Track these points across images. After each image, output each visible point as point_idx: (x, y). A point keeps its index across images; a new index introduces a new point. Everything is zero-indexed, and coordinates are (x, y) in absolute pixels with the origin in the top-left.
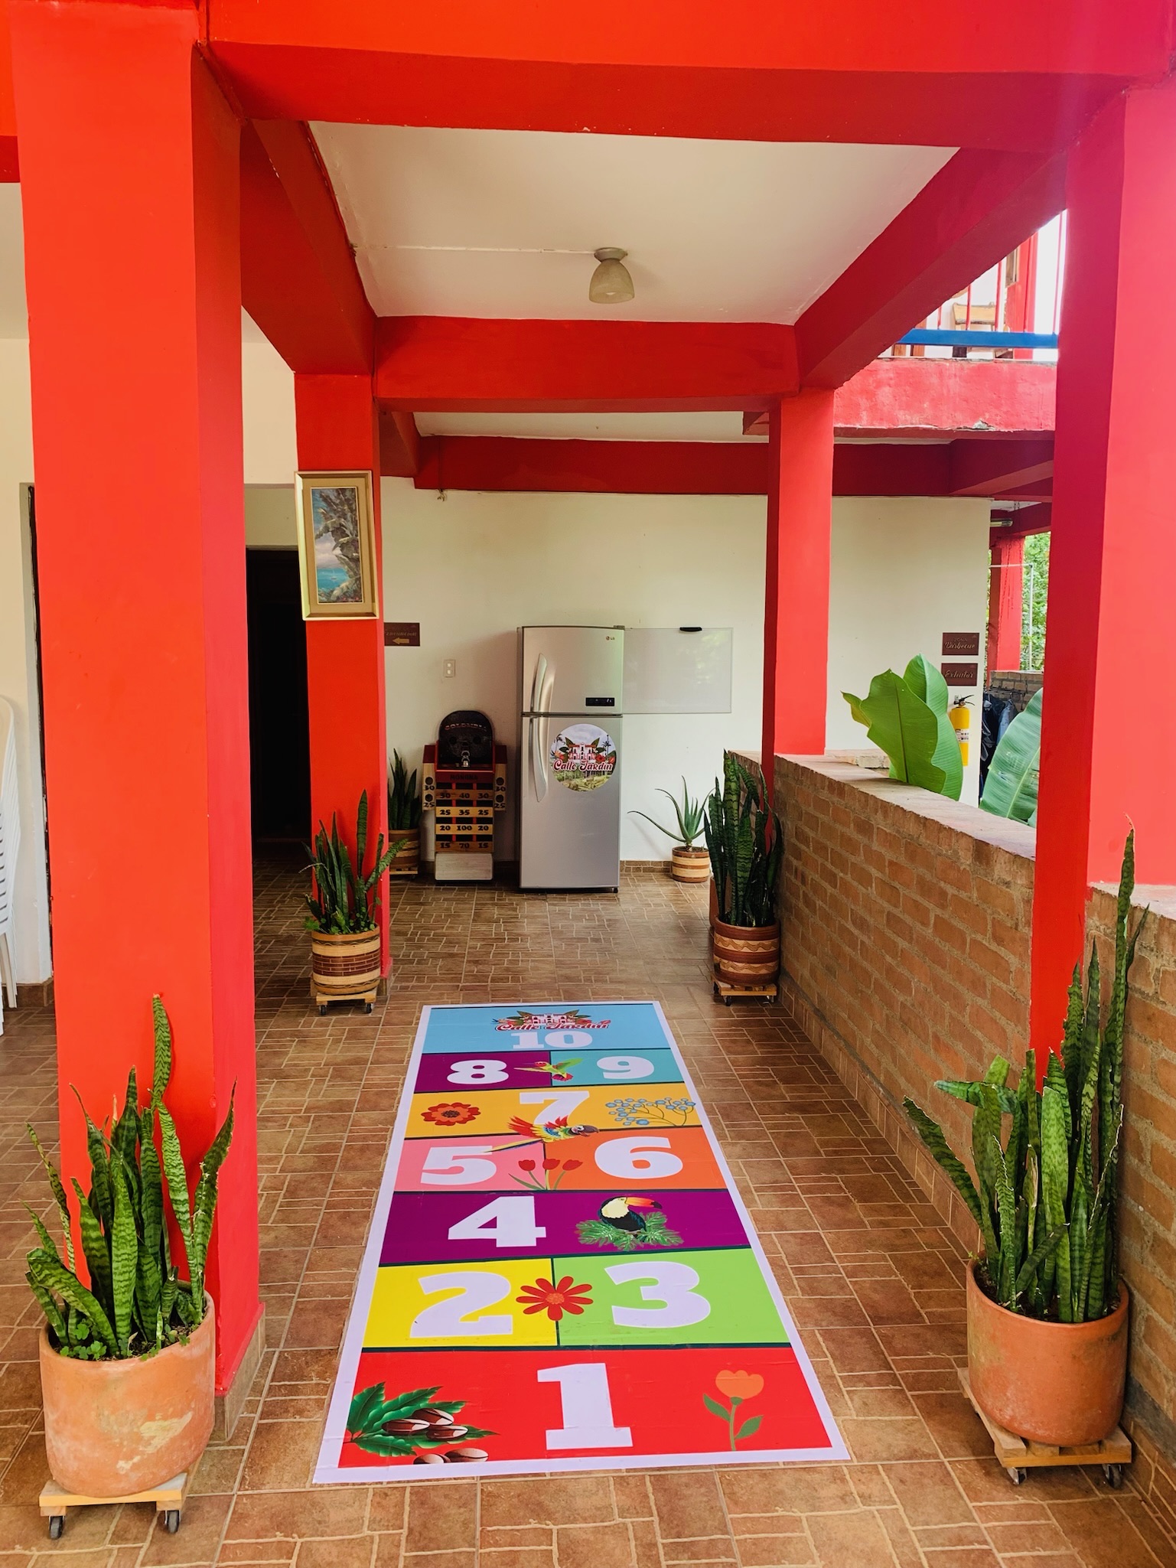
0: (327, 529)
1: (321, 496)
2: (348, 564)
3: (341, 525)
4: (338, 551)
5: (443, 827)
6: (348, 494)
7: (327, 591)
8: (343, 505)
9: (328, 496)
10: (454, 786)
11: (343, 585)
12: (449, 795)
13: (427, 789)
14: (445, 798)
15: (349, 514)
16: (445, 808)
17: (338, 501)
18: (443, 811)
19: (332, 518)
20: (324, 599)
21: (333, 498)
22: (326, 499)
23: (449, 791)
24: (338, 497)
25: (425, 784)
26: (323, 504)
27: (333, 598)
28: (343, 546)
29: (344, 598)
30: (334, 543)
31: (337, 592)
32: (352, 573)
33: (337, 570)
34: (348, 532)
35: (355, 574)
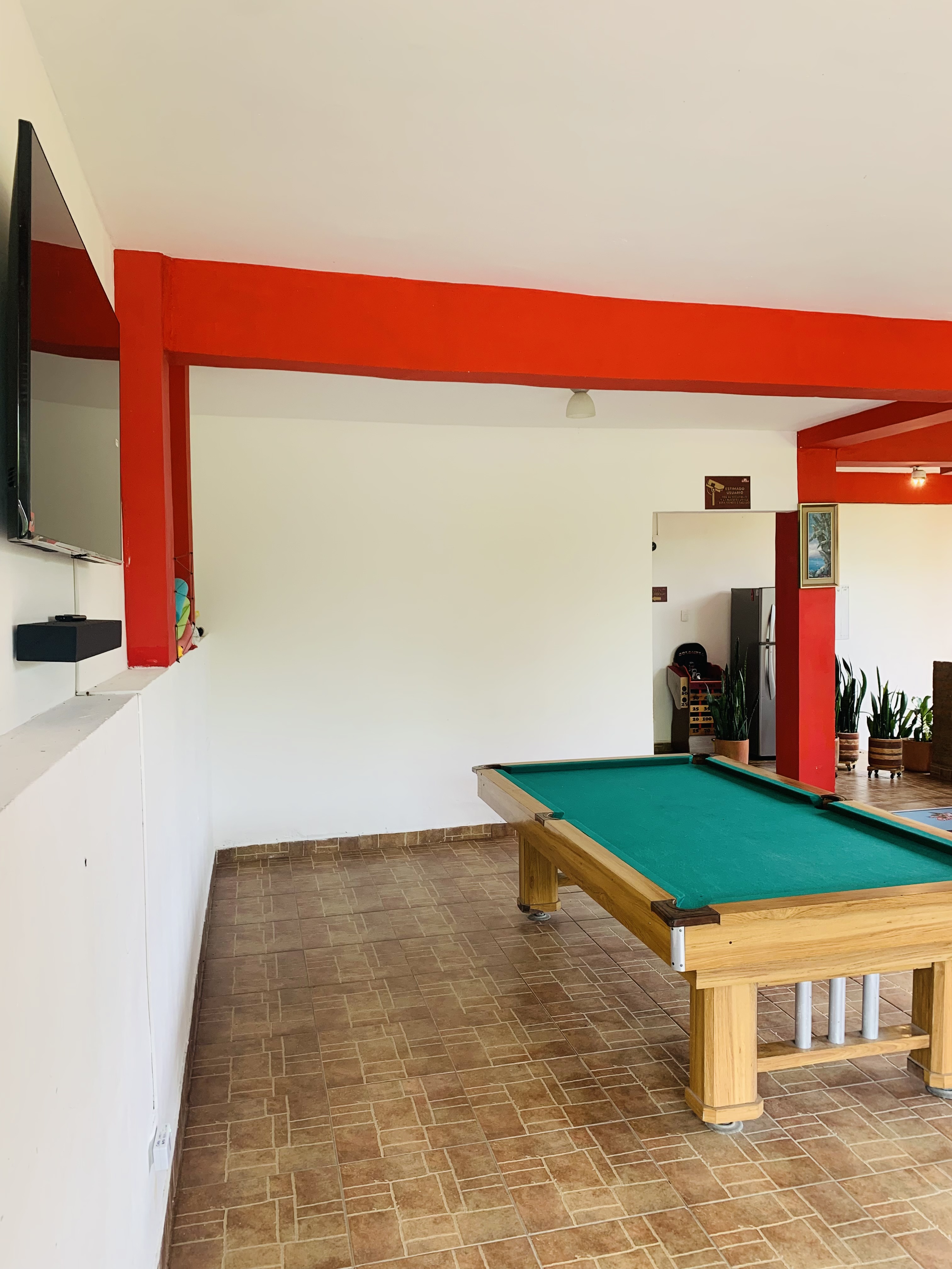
0: (815, 536)
1: (813, 517)
2: (825, 556)
3: (822, 534)
4: (820, 548)
5: (694, 719)
6: (827, 516)
7: (814, 571)
8: (824, 522)
9: (817, 517)
10: (700, 691)
11: (822, 568)
12: (698, 698)
13: (683, 694)
14: (696, 700)
15: (827, 527)
16: (696, 706)
17: (821, 520)
18: (694, 708)
19: (818, 530)
20: (812, 576)
21: (819, 518)
22: (816, 519)
23: (698, 695)
24: (822, 518)
25: (682, 691)
26: (814, 522)
27: (816, 575)
28: (823, 546)
29: (822, 575)
30: (818, 544)
31: (818, 572)
32: (826, 561)
33: (819, 559)
34: (826, 538)
35: (828, 562)
